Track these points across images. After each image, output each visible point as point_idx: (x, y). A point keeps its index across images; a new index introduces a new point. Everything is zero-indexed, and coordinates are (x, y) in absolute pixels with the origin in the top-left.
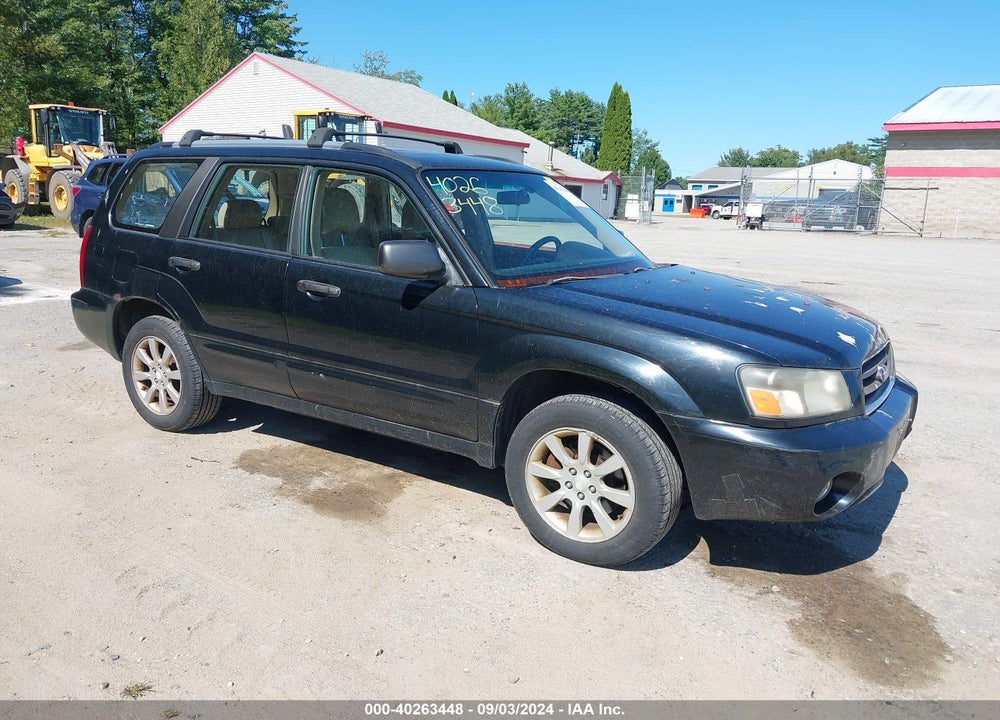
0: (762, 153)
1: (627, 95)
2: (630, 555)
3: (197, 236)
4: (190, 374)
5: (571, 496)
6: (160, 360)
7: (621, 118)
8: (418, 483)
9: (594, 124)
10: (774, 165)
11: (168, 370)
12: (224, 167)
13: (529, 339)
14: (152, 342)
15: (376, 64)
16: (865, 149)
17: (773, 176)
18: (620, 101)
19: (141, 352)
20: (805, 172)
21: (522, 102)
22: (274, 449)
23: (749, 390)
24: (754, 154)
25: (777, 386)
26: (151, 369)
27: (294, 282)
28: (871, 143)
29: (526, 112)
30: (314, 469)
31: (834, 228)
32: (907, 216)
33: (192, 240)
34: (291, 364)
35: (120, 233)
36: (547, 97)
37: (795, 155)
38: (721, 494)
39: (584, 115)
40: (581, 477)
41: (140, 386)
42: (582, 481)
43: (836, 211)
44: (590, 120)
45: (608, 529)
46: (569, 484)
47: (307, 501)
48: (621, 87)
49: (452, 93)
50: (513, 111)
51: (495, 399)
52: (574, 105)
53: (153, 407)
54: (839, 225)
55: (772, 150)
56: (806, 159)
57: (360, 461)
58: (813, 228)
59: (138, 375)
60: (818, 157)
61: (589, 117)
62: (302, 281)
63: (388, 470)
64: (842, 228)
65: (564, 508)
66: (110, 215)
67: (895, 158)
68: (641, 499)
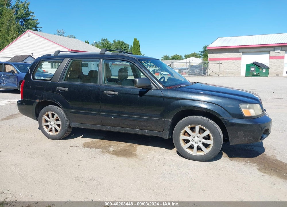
0: (172, 56)
1: (138, 41)
2: (213, 157)
3: (64, 81)
4: (64, 122)
5: (194, 143)
6: (52, 119)
7: (137, 47)
8: (139, 146)
9: (126, 50)
10: (176, 59)
11: (56, 121)
12: (72, 60)
13: (180, 101)
14: (50, 114)
15: (61, 33)
16: (198, 54)
17: (176, 62)
18: (136, 43)
19: (45, 117)
20: (185, 61)
21: (106, 43)
22: (92, 142)
23: (243, 110)
24: (170, 57)
25: (249, 108)
26: (49, 122)
27: (103, 92)
28: (200, 53)
29: (108, 46)
30: (108, 145)
31: (196, 75)
32: (215, 71)
33: (63, 82)
34: (102, 115)
35: (36, 81)
36: (112, 42)
37: (181, 56)
38: (237, 137)
39: (123, 47)
40: (196, 138)
41: (45, 127)
42: (197, 139)
43: (197, 71)
44: (125, 48)
45: (206, 151)
46: (193, 140)
47: (113, 154)
48: (136, 39)
49: (88, 41)
50: (104, 46)
51: (170, 119)
52: (120, 44)
53: (50, 133)
54: (198, 74)
55: (175, 55)
56: (183, 57)
57: (119, 142)
58: (191, 75)
59: (44, 124)
60: (187, 57)
61: (125, 47)
62: (105, 91)
63: (128, 144)
64: (199, 75)
65: (191, 147)
66: (31, 76)
67: (210, 56)
68: (215, 141)
